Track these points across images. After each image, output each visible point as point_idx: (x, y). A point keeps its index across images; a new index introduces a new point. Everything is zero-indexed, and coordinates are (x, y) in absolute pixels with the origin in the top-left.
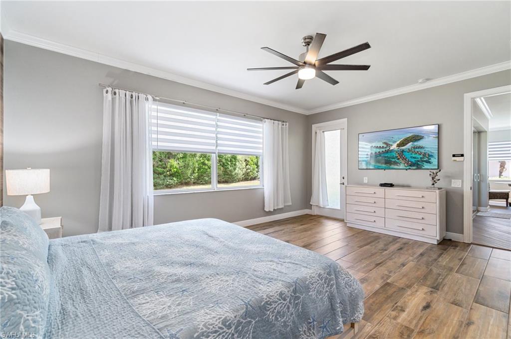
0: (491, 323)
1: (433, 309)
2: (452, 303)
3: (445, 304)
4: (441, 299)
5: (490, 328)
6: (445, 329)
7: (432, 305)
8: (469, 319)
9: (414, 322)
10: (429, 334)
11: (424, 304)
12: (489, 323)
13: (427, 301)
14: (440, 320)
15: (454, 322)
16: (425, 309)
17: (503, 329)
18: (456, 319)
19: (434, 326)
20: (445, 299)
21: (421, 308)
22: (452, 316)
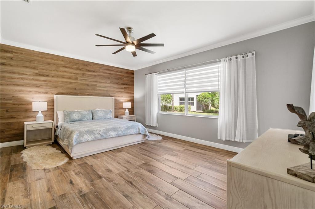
0: (39, 199)
1: (68, 184)
2: (64, 194)
3: (67, 190)
4: (71, 192)
5: (39, 196)
6: (55, 180)
7: (71, 185)
8: (50, 192)
9: (67, 174)
10: (58, 175)
11: (74, 182)
12: (40, 198)
13: (75, 185)
14: (60, 181)
15: (55, 186)
16: (70, 181)
17: (32, 200)
18: (55, 187)
19: (59, 178)
20: (70, 194)
21: (72, 180)
22: (58, 188)
